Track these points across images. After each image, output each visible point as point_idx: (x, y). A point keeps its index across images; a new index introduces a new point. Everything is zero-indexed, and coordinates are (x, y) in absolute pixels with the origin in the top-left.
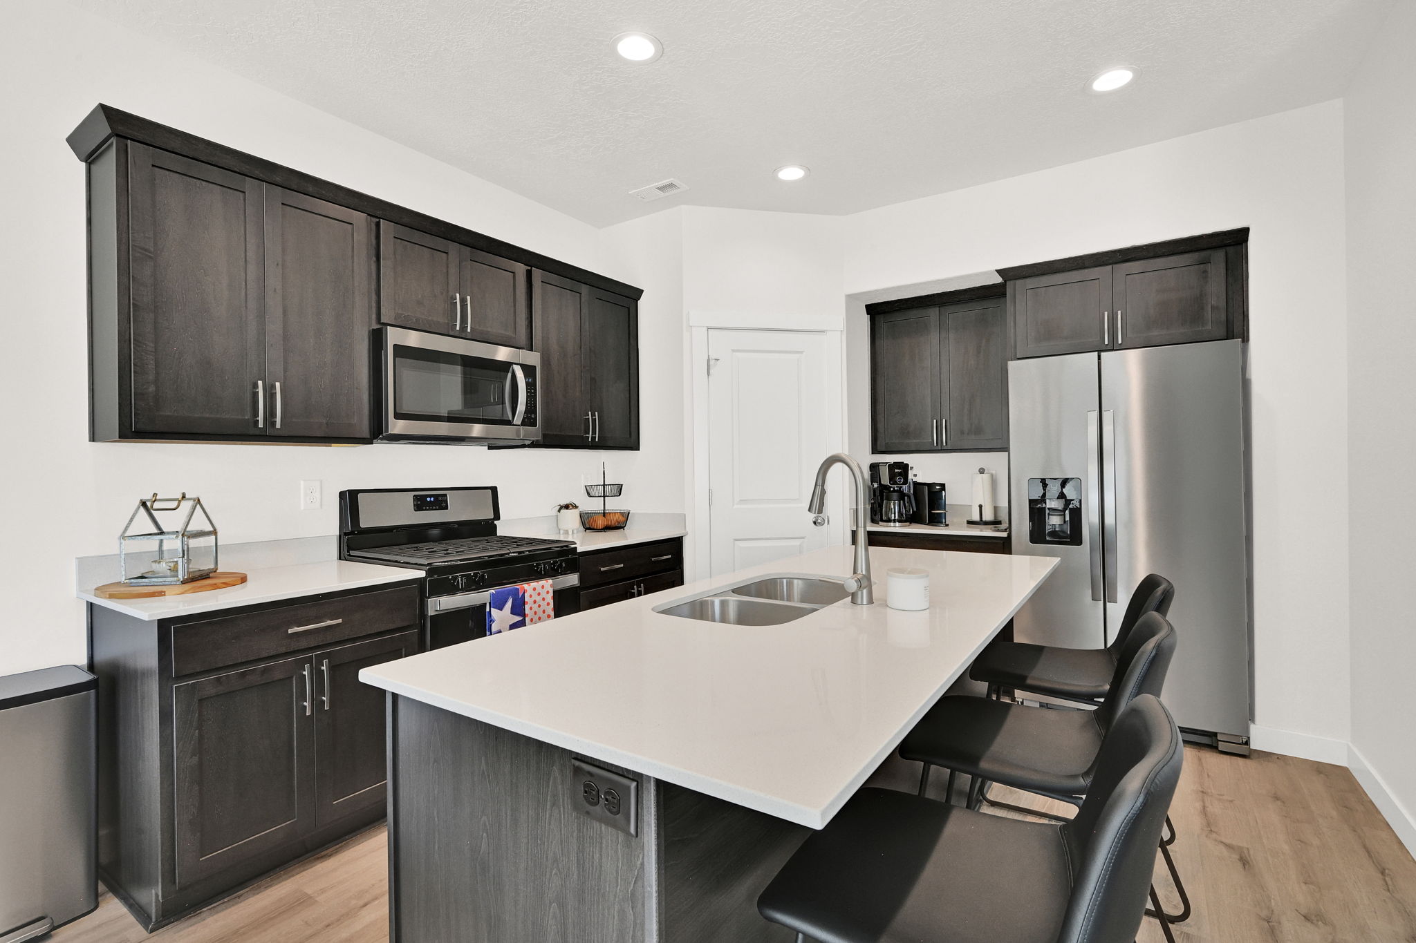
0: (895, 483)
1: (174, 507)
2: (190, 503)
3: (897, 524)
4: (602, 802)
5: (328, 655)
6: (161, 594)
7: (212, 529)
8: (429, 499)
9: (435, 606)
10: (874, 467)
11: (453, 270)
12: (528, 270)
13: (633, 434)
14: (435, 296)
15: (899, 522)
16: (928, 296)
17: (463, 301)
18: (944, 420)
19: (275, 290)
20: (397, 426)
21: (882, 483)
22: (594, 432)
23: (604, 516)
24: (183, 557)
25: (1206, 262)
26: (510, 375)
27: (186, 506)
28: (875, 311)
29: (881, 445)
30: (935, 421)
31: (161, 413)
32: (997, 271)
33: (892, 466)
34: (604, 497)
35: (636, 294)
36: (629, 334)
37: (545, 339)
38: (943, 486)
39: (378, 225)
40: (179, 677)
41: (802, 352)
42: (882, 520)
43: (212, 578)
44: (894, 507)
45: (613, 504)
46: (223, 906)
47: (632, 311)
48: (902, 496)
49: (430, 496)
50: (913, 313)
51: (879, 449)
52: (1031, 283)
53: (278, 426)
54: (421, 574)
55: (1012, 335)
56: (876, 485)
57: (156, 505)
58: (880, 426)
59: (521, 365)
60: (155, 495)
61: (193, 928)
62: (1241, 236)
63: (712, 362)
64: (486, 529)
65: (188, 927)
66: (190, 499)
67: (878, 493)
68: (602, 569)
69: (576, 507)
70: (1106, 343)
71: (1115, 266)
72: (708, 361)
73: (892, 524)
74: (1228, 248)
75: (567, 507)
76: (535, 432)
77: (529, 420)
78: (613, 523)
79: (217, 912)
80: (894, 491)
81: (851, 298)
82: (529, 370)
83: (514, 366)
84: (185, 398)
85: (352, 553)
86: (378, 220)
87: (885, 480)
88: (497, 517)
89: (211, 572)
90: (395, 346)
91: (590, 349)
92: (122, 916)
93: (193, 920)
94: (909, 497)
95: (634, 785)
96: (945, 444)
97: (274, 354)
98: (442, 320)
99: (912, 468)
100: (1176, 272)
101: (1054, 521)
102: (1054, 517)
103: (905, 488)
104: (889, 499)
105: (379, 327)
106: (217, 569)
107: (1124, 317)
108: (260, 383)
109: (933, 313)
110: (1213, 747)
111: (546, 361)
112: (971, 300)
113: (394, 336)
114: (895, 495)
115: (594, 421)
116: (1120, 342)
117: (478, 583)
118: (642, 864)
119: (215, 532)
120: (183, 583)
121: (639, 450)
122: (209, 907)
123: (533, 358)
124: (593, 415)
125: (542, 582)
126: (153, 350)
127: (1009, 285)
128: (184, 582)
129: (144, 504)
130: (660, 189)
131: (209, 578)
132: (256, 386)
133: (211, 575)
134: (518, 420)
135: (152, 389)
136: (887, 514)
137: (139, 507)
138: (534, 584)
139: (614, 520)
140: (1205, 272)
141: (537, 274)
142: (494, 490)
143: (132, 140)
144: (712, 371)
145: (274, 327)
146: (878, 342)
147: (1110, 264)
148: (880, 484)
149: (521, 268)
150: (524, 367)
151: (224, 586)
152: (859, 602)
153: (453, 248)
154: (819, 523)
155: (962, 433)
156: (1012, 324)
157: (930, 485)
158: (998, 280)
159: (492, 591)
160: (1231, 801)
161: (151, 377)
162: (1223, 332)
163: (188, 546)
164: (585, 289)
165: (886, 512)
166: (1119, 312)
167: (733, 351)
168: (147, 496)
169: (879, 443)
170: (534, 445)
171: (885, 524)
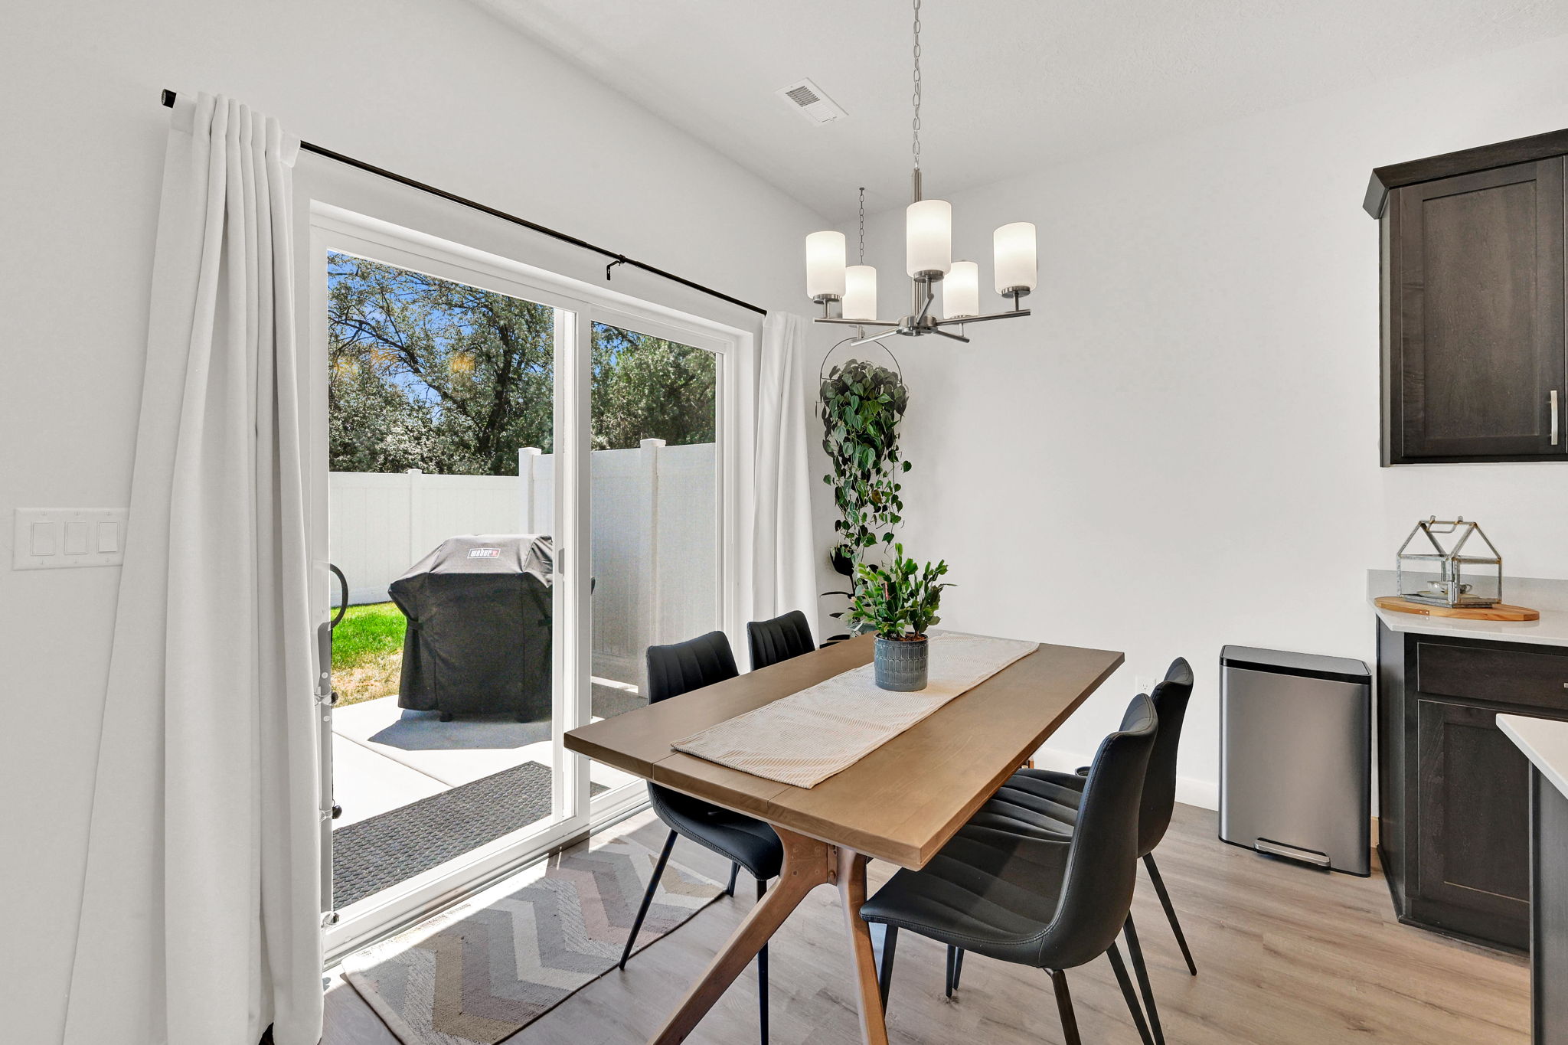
1: (1449, 530)
2: (1467, 527)
6: (1424, 612)
7: (1494, 558)
24: (1453, 581)
27: (1462, 529)
31: (1432, 438)
40: (1425, 694)
43: (1495, 609)
46: (1477, 950)
57: (1435, 527)
60: (1433, 517)
61: (1439, 945)
65: (1433, 941)
66: (1466, 523)
79: (1468, 950)
84: (1457, 421)
89: (1493, 603)
92: (1384, 895)
93: (1442, 940)
106: (1501, 600)
108: (1554, 393)
119: (1499, 561)
122: (1464, 942)
126: (1423, 377)
128: (1454, 606)
129: (1423, 525)
131: (1491, 608)
132: (1547, 397)
133: (1493, 606)
135: (1421, 415)
137: (1417, 529)
143: (1403, 185)
151: (1498, 619)
161: (1420, 405)
163: (1458, 571)
168: (1427, 518)
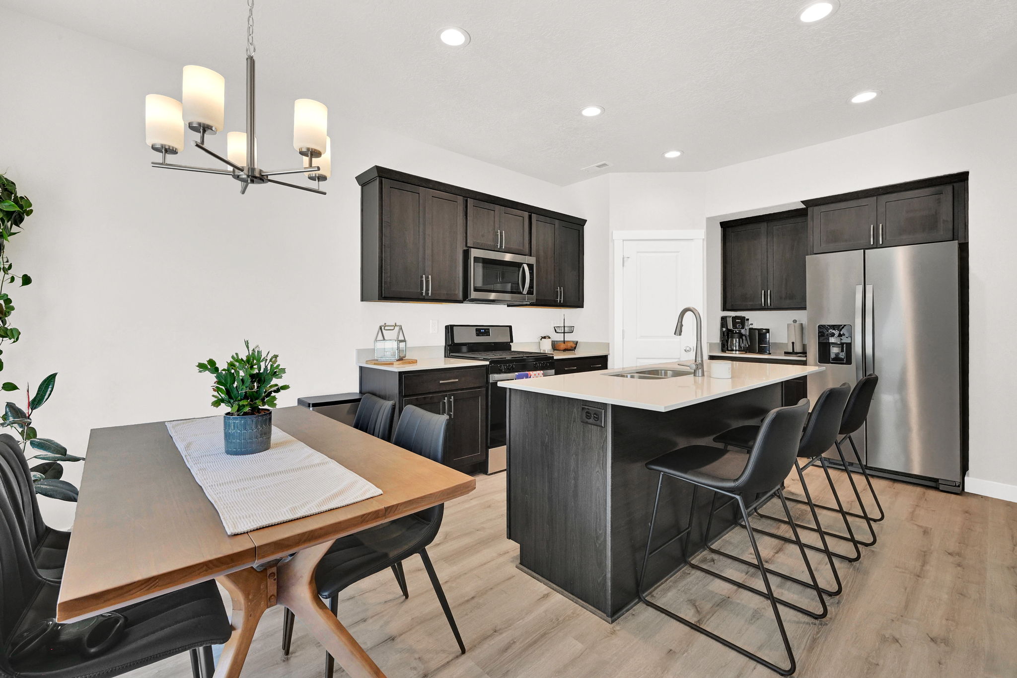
0: (736, 328)
1: (391, 329)
3: (737, 352)
4: (592, 418)
5: (453, 395)
7: (403, 339)
8: (482, 331)
9: (493, 378)
10: (723, 319)
11: (497, 219)
12: (529, 215)
13: (580, 300)
14: (489, 232)
15: (739, 351)
16: (760, 216)
17: (501, 233)
18: (769, 291)
19: (429, 235)
20: (474, 295)
21: (729, 328)
22: (561, 298)
23: (564, 343)
25: (941, 193)
26: (521, 269)
27: (397, 329)
28: (724, 225)
29: (728, 306)
30: (763, 291)
31: (392, 289)
32: (802, 202)
33: (734, 318)
34: (564, 333)
35: (581, 223)
36: (579, 245)
37: (538, 251)
38: (768, 331)
39: (467, 201)
40: (405, 396)
41: (678, 252)
42: (728, 350)
44: (736, 341)
45: (569, 337)
47: (581, 232)
48: (741, 336)
49: (483, 329)
50: (750, 227)
51: (727, 308)
52: (823, 208)
53: (430, 295)
54: (487, 363)
55: (811, 239)
56: (724, 329)
57: (386, 328)
58: (729, 295)
59: (527, 264)
60: (385, 324)
62: (963, 177)
63: (625, 259)
64: (506, 347)
66: (398, 326)
67: (726, 334)
68: (566, 369)
69: (550, 338)
70: (872, 243)
71: (879, 197)
72: (623, 258)
73: (734, 352)
74: (955, 184)
75: (545, 338)
76: (534, 297)
77: (530, 292)
78: (569, 347)
80: (736, 333)
81: (709, 220)
82: (530, 267)
83: (524, 264)
84: (399, 283)
85: (451, 354)
86: (466, 198)
87: (730, 326)
88: (512, 341)
90: (474, 257)
91: (559, 254)
94: (746, 337)
95: (603, 411)
96: (769, 305)
97: (428, 263)
98: (491, 243)
99: (748, 320)
100: (920, 200)
101: (834, 350)
102: (835, 348)
103: (743, 331)
104: (732, 338)
105: (467, 248)
106: (407, 355)
107: (884, 228)
108: (424, 276)
109: (763, 227)
110: (936, 488)
111: (538, 261)
112: (787, 218)
113: (474, 253)
114: (736, 335)
115: (561, 292)
116: (881, 243)
117: (510, 369)
118: (606, 436)
119: (406, 341)
120: (397, 360)
121: (583, 307)
123: (532, 260)
124: (560, 289)
125: (538, 372)
126: (390, 263)
127: (810, 210)
129: (381, 328)
130: (598, 166)
132: (422, 277)
133: (405, 358)
134: (525, 292)
135: (389, 279)
136: (731, 347)
137: (379, 329)
138: (535, 372)
139: (569, 345)
140: (939, 199)
141: (534, 216)
142: (510, 327)
143: (384, 178)
144: (625, 264)
145: (428, 252)
146: (728, 244)
147: (876, 196)
148: (727, 328)
149: (526, 214)
150: (528, 265)
152: (697, 375)
153: (497, 207)
154: (688, 350)
155: (781, 298)
156: (811, 232)
157: (760, 330)
158: (804, 206)
159: (517, 373)
160: (934, 511)
161: (389, 275)
162: (950, 236)
163: (399, 346)
164: (557, 222)
165: (730, 346)
166: (881, 225)
167: (638, 252)
168: (382, 324)
169: (727, 304)
170: (532, 305)
171: (730, 352)
